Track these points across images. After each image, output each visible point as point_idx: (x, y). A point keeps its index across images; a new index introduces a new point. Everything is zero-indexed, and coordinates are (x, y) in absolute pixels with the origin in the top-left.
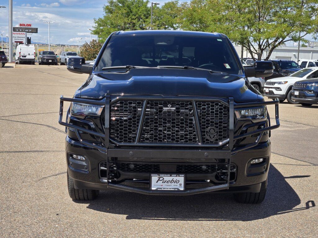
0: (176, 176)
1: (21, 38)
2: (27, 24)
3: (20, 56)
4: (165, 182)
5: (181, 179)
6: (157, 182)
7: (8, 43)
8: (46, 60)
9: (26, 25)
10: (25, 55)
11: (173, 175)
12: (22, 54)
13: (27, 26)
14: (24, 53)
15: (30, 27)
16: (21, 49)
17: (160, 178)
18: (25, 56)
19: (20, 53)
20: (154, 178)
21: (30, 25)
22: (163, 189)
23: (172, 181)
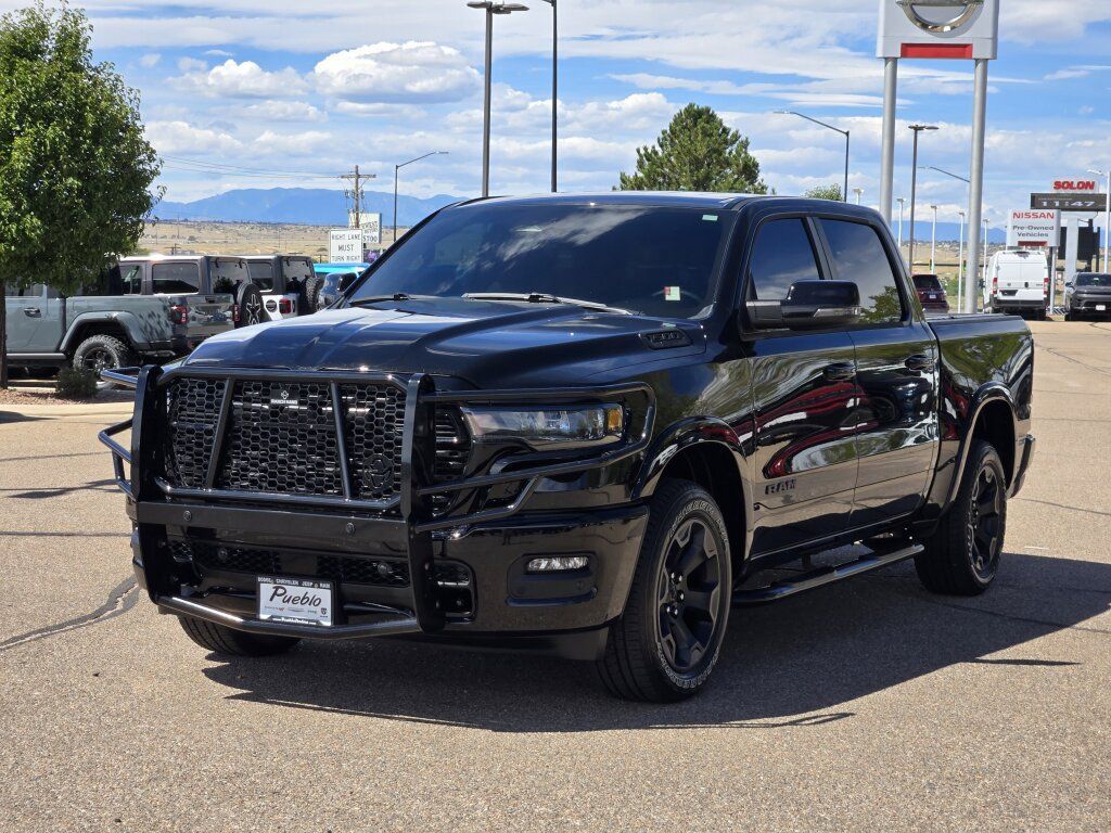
0: (313, 586)
1: (1041, 231)
2: (1079, 184)
3: (995, 292)
4: (288, 601)
5: (324, 594)
6: (271, 600)
7: (965, 244)
8: (1087, 304)
9: (1075, 185)
10: (1011, 288)
11: (305, 583)
12: (1002, 285)
13: (1078, 187)
14: (1010, 281)
15: (1090, 192)
16: (998, 268)
17: (277, 588)
18: (1013, 293)
19: (995, 280)
20: (266, 588)
21: (1090, 185)
22: (283, 619)
23: (304, 598)
